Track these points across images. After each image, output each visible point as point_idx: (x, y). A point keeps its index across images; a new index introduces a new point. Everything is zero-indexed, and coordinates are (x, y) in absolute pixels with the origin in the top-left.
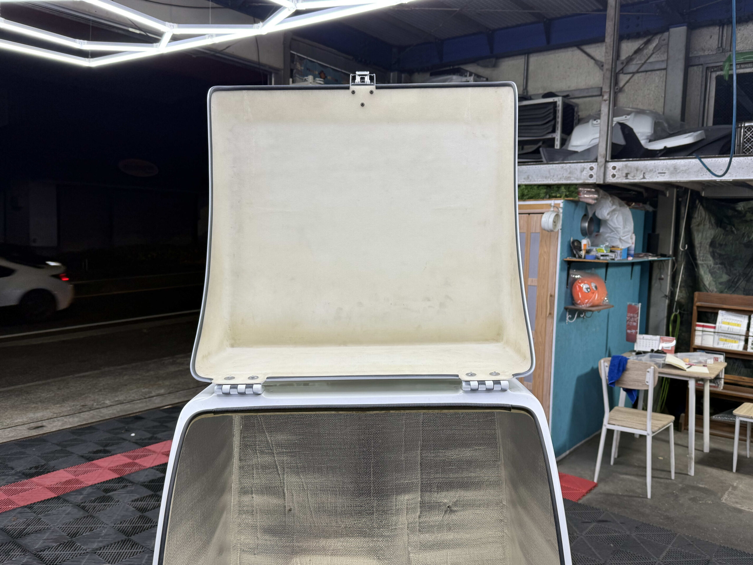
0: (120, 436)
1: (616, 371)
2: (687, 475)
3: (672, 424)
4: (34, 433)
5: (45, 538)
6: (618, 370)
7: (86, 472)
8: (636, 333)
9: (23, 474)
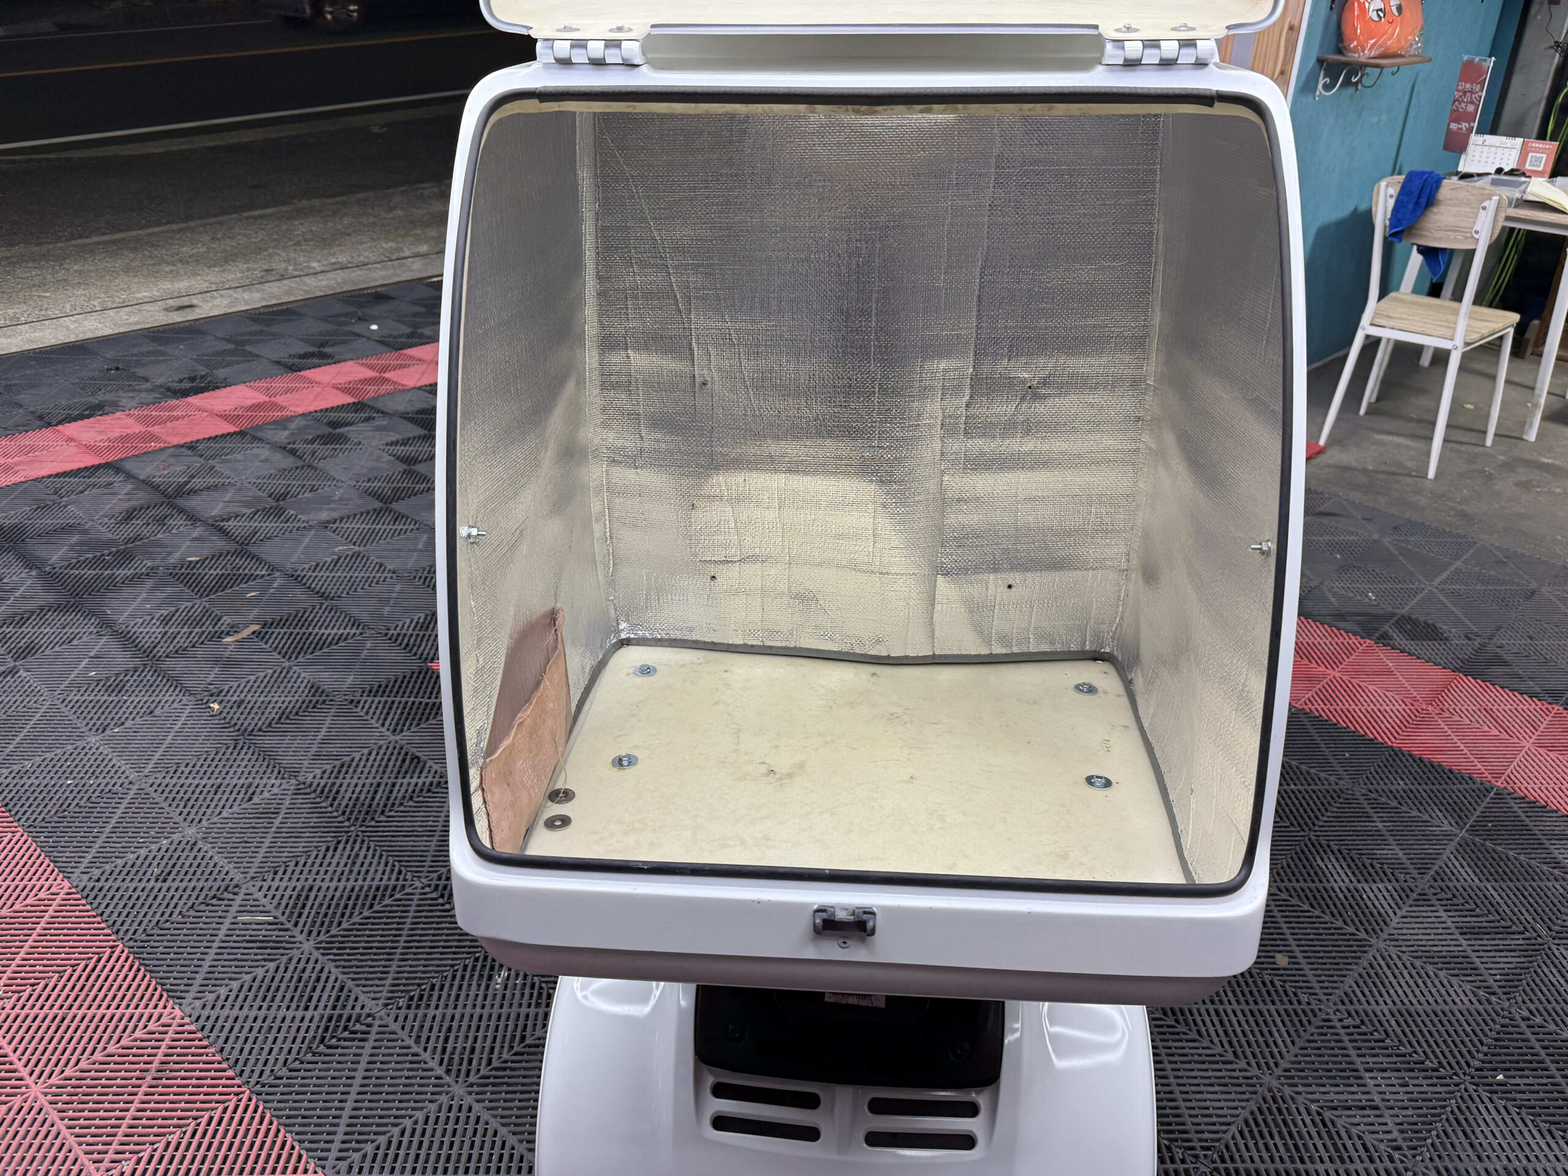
0: (348, 328)
1: (1411, 206)
2: (1521, 439)
3: (1511, 331)
4: (177, 317)
5: (227, 499)
6: (1417, 203)
7: (287, 391)
8: (1470, 130)
9: (169, 389)
